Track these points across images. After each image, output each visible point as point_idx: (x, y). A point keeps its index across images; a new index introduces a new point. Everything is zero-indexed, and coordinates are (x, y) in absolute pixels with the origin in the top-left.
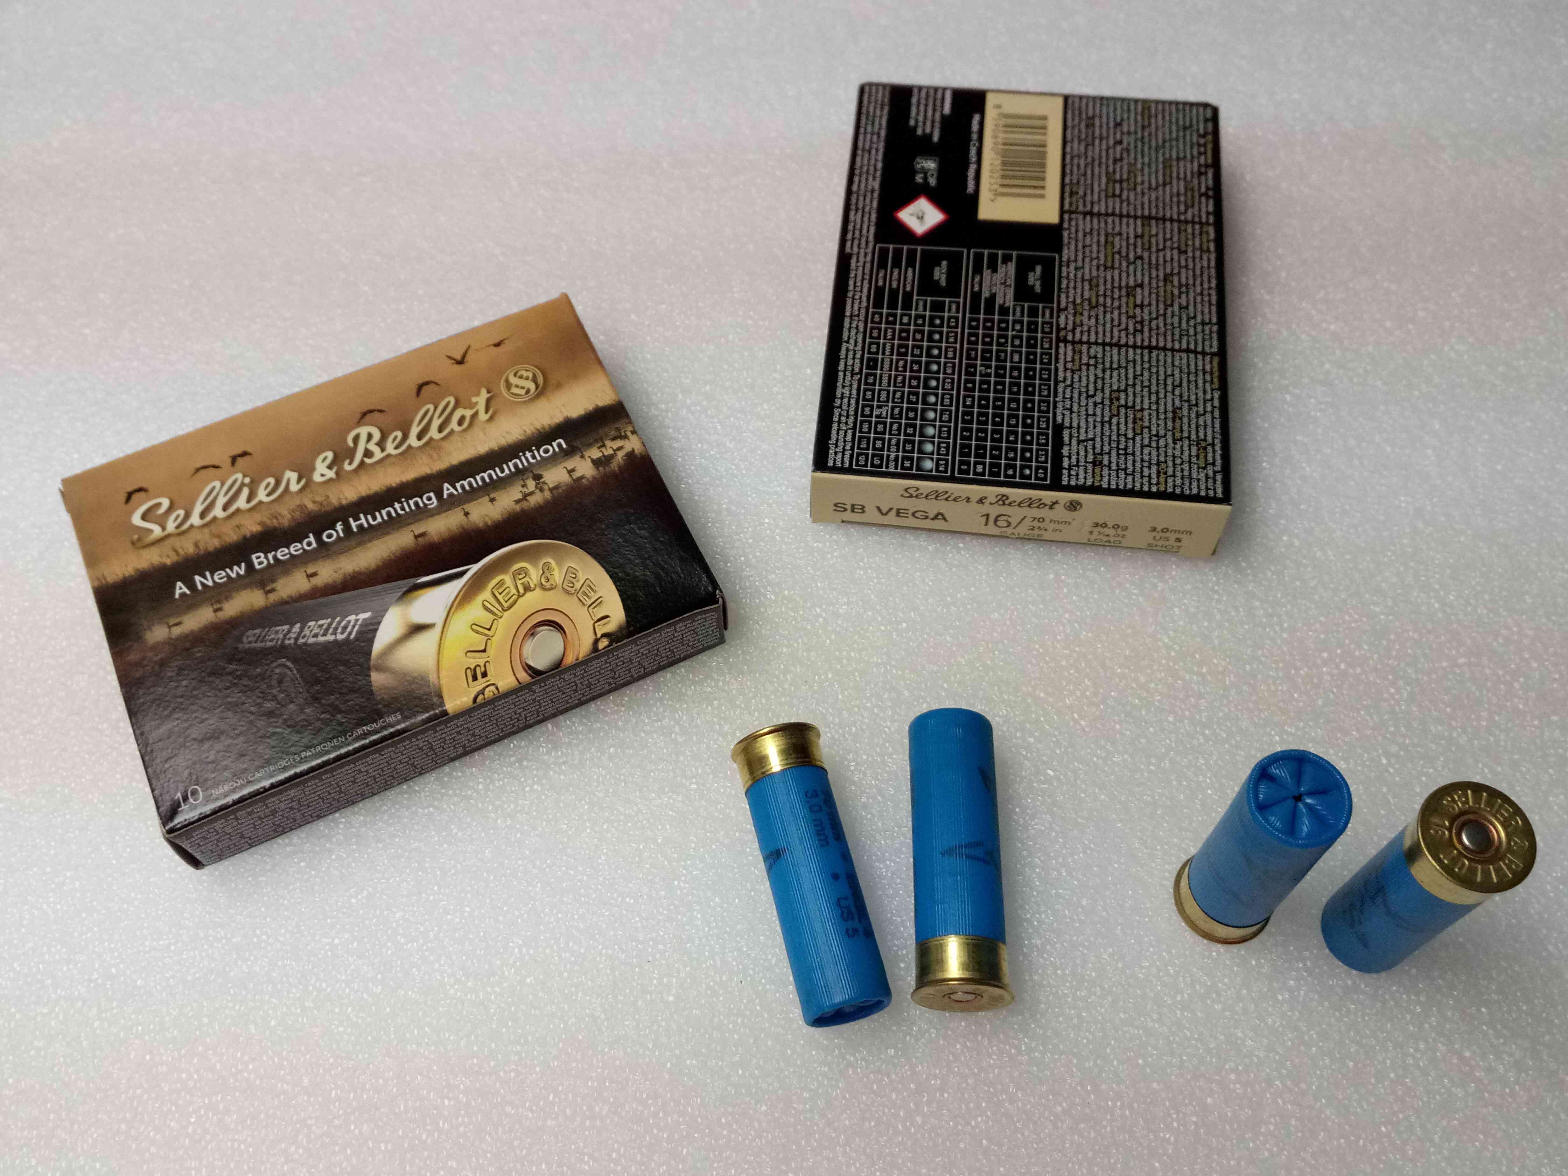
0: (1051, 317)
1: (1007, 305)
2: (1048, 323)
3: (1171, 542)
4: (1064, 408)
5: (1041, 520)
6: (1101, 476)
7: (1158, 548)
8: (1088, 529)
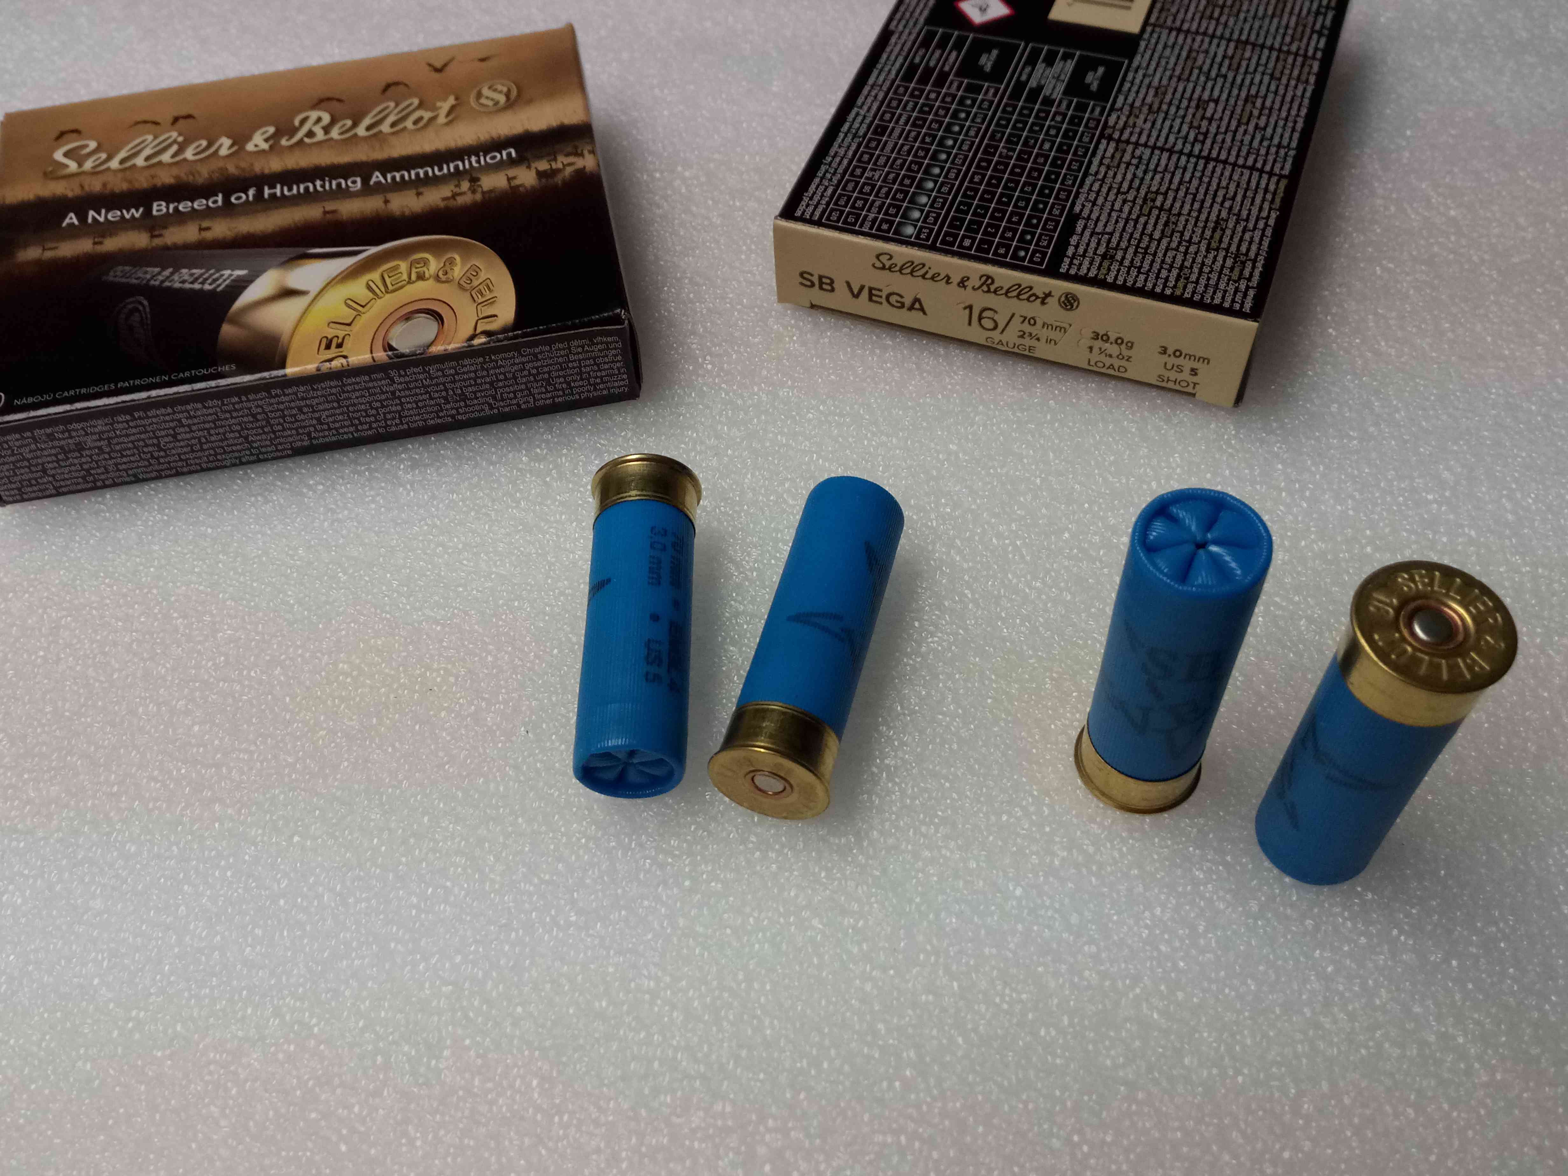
0: (1102, 113)
1: (1054, 97)
2: (1094, 119)
3: (1186, 375)
4: (1087, 200)
5: (1032, 322)
6: (1109, 270)
7: (1170, 385)
8: (1086, 342)
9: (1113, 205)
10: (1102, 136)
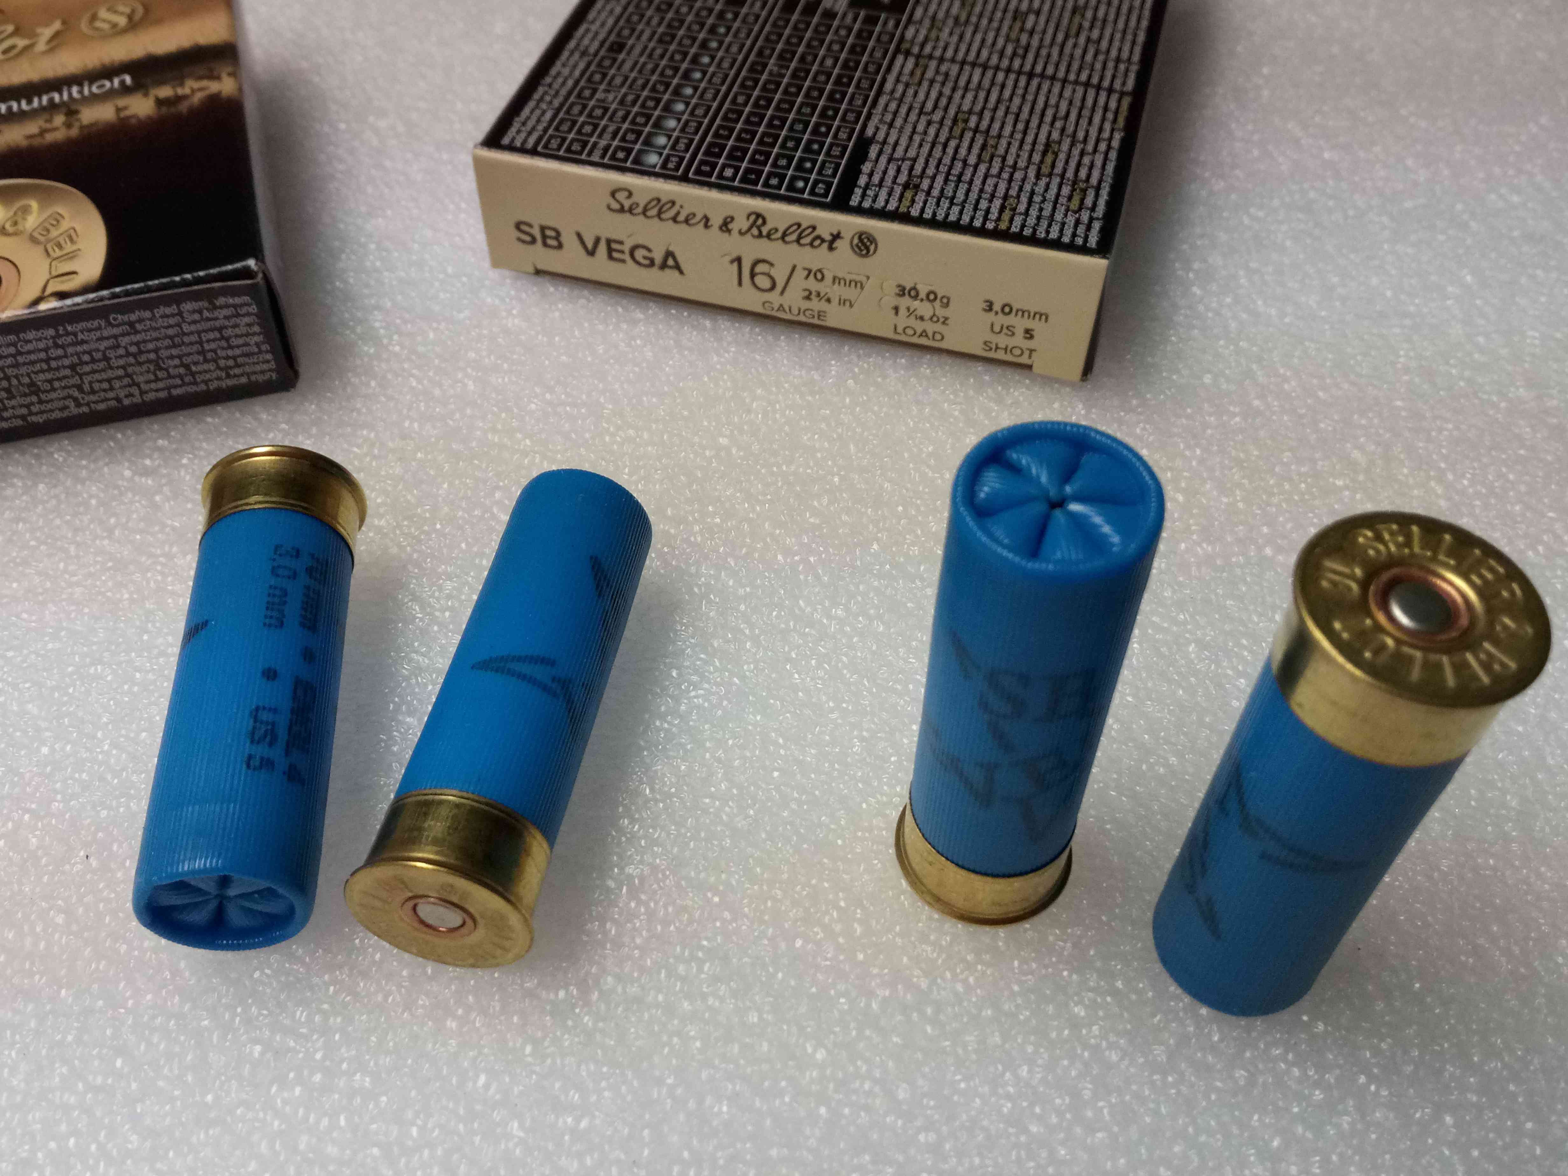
0: (897, 26)
1: (836, 10)
2: (888, 33)
3: (1019, 340)
4: (881, 121)
5: (819, 276)
6: (913, 201)
7: (1000, 355)
8: (891, 300)
9: (915, 128)
10: (897, 50)
